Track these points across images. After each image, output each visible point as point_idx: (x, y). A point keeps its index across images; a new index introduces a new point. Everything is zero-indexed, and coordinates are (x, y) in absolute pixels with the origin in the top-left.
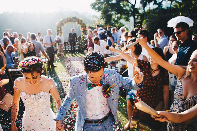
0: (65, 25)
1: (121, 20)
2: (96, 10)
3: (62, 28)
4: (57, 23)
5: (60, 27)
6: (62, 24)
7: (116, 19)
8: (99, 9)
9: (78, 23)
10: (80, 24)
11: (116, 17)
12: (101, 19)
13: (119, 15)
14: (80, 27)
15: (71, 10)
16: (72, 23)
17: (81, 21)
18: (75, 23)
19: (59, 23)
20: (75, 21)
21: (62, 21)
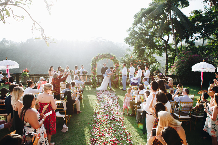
0: (99, 61)
1: (154, 54)
2: (130, 44)
3: (97, 62)
4: (93, 58)
5: (95, 62)
6: (97, 59)
7: (149, 53)
8: (133, 43)
9: (112, 60)
10: (113, 60)
11: (149, 52)
12: (134, 52)
13: (152, 50)
14: (113, 63)
15: (106, 40)
16: (106, 59)
17: (115, 58)
18: (109, 59)
19: (94, 58)
20: (109, 58)
21: (97, 57)
